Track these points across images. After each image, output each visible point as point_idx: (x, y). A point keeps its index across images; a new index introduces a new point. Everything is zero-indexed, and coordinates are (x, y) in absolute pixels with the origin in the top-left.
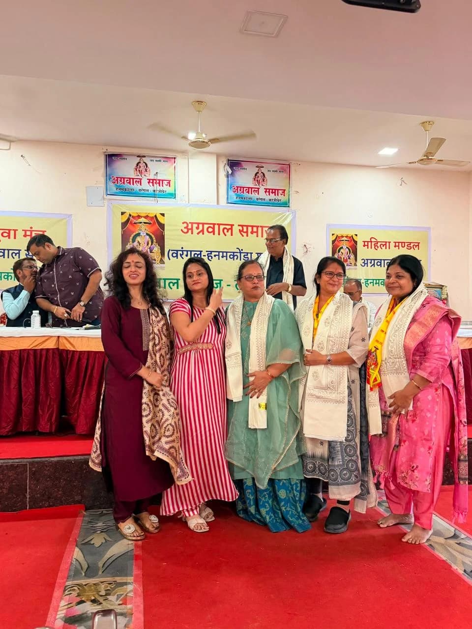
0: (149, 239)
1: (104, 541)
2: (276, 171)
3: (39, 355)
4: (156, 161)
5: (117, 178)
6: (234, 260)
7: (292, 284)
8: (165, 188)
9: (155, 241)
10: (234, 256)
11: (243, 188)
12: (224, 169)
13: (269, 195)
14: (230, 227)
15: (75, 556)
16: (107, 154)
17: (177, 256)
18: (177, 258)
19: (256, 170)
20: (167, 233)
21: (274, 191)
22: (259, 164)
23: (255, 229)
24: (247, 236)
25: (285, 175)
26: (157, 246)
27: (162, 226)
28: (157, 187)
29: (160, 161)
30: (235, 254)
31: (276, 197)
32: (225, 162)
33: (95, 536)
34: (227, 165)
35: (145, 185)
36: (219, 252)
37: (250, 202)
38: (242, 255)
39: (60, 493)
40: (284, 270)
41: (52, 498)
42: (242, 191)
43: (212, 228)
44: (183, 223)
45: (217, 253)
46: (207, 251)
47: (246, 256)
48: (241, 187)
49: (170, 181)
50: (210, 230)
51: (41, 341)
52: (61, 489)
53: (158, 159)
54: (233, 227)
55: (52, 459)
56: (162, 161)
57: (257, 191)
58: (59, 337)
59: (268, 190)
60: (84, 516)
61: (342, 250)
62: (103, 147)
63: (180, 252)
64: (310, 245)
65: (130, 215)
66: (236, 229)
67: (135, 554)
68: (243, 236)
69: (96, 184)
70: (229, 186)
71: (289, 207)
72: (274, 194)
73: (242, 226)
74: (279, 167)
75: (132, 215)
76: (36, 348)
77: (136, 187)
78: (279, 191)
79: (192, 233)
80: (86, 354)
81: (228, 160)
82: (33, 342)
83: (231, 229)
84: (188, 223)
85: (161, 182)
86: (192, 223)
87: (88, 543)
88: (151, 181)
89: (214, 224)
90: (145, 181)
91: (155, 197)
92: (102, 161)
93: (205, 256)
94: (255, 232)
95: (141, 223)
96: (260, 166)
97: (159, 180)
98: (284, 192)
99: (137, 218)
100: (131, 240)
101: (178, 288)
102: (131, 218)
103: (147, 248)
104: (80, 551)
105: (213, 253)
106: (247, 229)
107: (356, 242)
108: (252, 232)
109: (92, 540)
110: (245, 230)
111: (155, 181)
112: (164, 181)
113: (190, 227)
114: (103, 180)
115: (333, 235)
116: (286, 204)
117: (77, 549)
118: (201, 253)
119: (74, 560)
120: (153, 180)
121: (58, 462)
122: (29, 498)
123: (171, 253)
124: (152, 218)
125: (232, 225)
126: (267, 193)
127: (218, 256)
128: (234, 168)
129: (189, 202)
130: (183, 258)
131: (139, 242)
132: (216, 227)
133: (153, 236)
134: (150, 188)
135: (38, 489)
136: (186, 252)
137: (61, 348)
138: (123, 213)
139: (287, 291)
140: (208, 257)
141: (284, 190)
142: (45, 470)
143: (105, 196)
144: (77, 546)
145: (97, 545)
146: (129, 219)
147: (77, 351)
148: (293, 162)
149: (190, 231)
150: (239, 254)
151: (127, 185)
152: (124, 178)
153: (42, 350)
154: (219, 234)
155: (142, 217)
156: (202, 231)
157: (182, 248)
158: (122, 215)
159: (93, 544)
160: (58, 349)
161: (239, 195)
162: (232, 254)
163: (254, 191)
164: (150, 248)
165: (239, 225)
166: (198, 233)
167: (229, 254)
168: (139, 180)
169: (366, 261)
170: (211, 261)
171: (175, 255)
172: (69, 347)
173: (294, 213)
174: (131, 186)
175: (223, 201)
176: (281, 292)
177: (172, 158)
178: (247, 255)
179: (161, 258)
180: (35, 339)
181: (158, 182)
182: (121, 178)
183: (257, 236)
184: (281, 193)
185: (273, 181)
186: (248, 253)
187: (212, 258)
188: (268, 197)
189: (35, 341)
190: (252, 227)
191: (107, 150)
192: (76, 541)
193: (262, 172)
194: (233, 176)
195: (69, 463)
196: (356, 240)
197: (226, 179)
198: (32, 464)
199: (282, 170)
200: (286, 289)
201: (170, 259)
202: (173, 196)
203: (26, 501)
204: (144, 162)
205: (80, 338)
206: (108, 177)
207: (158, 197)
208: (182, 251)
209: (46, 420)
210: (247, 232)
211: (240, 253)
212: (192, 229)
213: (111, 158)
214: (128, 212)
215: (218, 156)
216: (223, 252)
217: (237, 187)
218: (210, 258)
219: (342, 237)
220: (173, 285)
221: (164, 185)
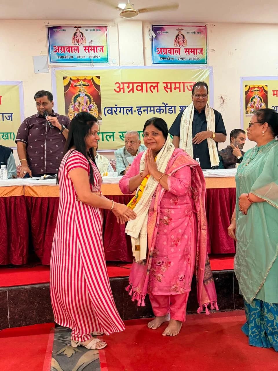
0: (88, 99)
1: (74, 352)
2: (194, 33)
3: (8, 202)
4: (91, 30)
5: (58, 47)
6: (160, 113)
7: (214, 132)
8: (99, 53)
9: (92, 100)
10: (160, 110)
11: (166, 49)
12: (149, 34)
13: (189, 54)
14: (155, 85)
15: (52, 365)
16: (49, 27)
17: (112, 113)
18: (112, 114)
19: (177, 33)
20: (102, 93)
21: (194, 51)
22: (179, 27)
23: (177, 85)
24: (171, 91)
25: (202, 36)
26: (95, 104)
27: (98, 87)
28: (92, 53)
29: (94, 30)
30: (161, 108)
31: (195, 56)
32: (150, 27)
33: (66, 348)
34: (151, 30)
35: (82, 52)
36: (147, 107)
37: (172, 62)
38: (167, 108)
39: (34, 313)
40: (207, 120)
41: (28, 318)
42: (165, 52)
43: (141, 86)
44: (116, 83)
45: (146, 108)
46: (137, 107)
47: (170, 110)
48: (164, 49)
49: (103, 47)
50: (139, 88)
51: (10, 191)
52: (35, 311)
53: (92, 29)
54: (159, 84)
55: (26, 287)
56: (95, 30)
57: (179, 51)
58: (24, 186)
59: (188, 50)
60: (55, 332)
61: (254, 100)
62: (45, 21)
63: (114, 109)
64: (226, 96)
65: (71, 79)
66: (161, 86)
67: (100, 363)
68: (167, 92)
69: (40, 54)
70: (154, 48)
71: (206, 63)
72: (193, 53)
73: (166, 83)
74: (196, 29)
75: (73, 78)
76: (6, 196)
77: (75, 54)
78: (197, 50)
79: (124, 92)
80: (47, 200)
81: (152, 26)
82: (4, 191)
83: (157, 86)
84: (120, 83)
85: (95, 48)
86: (123, 83)
87: (61, 354)
88: (87, 48)
89: (142, 83)
90: (82, 49)
91: (90, 62)
92: (44, 33)
93: (136, 111)
94: (178, 88)
95: (80, 85)
96: (180, 29)
97: (94, 47)
98: (202, 51)
99: (76, 81)
100: (72, 101)
101: (114, 140)
102: (72, 82)
103: (86, 107)
104: (56, 360)
105: (142, 108)
106: (171, 85)
107: (266, 92)
108: (175, 88)
109: (64, 351)
110: (169, 86)
111: (90, 48)
112: (98, 48)
113: (121, 86)
114: (46, 50)
115: (246, 86)
116: (204, 62)
117: (53, 360)
118: (132, 109)
119: (53, 368)
120: (88, 47)
121: (32, 289)
122: (10, 319)
123: (107, 110)
124: (89, 81)
125: (158, 83)
126: (187, 53)
127: (146, 111)
128: (158, 32)
129: (120, 65)
130: (117, 114)
131: (79, 102)
132: (144, 85)
133: (91, 96)
134: (87, 54)
135: (16, 311)
136: (119, 109)
137: (26, 195)
138: (64, 78)
139: (211, 138)
140: (138, 112)
141: (202, 49)
142: (22, 296)
143: (49, 63)
144: (52, 357)
145: (69, 356)
146: (70, 83)
147: (40, 198)
148: (209, 24)
149: (122, 90)
150: (164, 108)
151: (66, 53)
152: (64, 47)
153: (11, 197)
154: (147, 91)
155: (80, 80)
156: (133, 89)
157: (116, 105)
158: (64, 79)
159: (66, 355)
160: (24, 196)
161: (162, 56)
162: (159, 108)
163: (176, 51)
164: (89, 107)
165: (164, 83)
166: (129, 92)
167: (156, 108)
168: (77, 48)
169: (276, 108)
170: (140, 115)
171: (110, 112)
172: (33, 195)
173: (211, 69)
174: (71, 54)
175: (149, 62)
176: (206, 140)
177: (104, 27)
178: (172, 109)
179: (99, 115)
180: (4, 189)
181: (93, 48)
182: (62, 47)
183: (180, 91)
184: (199, 52)
185: (192, 42)
186: (172, 107)
187: (141, 113)
188: (187, 56)
189: (5, 190)
190: (175, 83)
191: (48, 23)
192: (51, 353)
193: (182, 35)
194: (156, 39)
195: (41, 289)
196: (266, 89)
197: (150, 42)
198: (10, 291)
199: (200, 32)
200: (211, 136)
201: (106, 116)
202: (106, 60)
203: (7, 321)
204: (80, 32)
205: (41, 187)
206: (50, 47)
207: (94, 62)
208: (116, 108)
209: (19, 255)
210: (171, 88)
211: (166, 107)
212: (123, 88)
213: (52, 30)
214: (69, 76)
215: (144, 22)
216: (151, 107)
217: (161, 49)
218: (140, 113)
219: (254, 87)
220: (110, 138)
221: (98, 51)
